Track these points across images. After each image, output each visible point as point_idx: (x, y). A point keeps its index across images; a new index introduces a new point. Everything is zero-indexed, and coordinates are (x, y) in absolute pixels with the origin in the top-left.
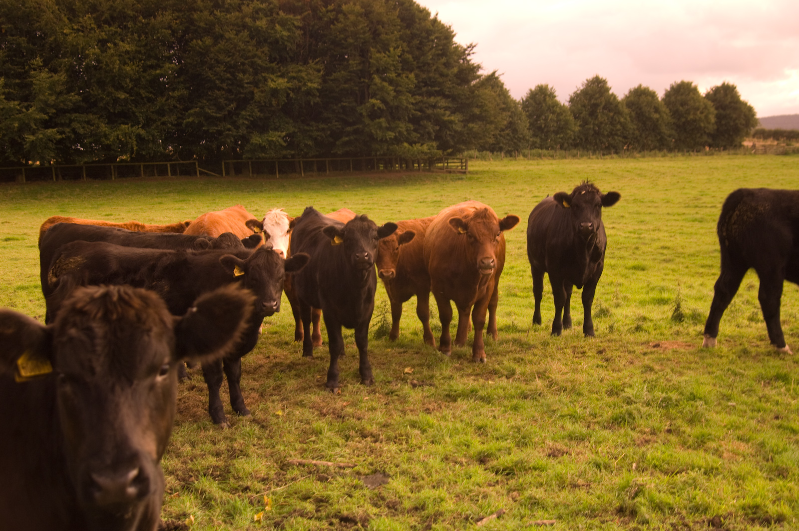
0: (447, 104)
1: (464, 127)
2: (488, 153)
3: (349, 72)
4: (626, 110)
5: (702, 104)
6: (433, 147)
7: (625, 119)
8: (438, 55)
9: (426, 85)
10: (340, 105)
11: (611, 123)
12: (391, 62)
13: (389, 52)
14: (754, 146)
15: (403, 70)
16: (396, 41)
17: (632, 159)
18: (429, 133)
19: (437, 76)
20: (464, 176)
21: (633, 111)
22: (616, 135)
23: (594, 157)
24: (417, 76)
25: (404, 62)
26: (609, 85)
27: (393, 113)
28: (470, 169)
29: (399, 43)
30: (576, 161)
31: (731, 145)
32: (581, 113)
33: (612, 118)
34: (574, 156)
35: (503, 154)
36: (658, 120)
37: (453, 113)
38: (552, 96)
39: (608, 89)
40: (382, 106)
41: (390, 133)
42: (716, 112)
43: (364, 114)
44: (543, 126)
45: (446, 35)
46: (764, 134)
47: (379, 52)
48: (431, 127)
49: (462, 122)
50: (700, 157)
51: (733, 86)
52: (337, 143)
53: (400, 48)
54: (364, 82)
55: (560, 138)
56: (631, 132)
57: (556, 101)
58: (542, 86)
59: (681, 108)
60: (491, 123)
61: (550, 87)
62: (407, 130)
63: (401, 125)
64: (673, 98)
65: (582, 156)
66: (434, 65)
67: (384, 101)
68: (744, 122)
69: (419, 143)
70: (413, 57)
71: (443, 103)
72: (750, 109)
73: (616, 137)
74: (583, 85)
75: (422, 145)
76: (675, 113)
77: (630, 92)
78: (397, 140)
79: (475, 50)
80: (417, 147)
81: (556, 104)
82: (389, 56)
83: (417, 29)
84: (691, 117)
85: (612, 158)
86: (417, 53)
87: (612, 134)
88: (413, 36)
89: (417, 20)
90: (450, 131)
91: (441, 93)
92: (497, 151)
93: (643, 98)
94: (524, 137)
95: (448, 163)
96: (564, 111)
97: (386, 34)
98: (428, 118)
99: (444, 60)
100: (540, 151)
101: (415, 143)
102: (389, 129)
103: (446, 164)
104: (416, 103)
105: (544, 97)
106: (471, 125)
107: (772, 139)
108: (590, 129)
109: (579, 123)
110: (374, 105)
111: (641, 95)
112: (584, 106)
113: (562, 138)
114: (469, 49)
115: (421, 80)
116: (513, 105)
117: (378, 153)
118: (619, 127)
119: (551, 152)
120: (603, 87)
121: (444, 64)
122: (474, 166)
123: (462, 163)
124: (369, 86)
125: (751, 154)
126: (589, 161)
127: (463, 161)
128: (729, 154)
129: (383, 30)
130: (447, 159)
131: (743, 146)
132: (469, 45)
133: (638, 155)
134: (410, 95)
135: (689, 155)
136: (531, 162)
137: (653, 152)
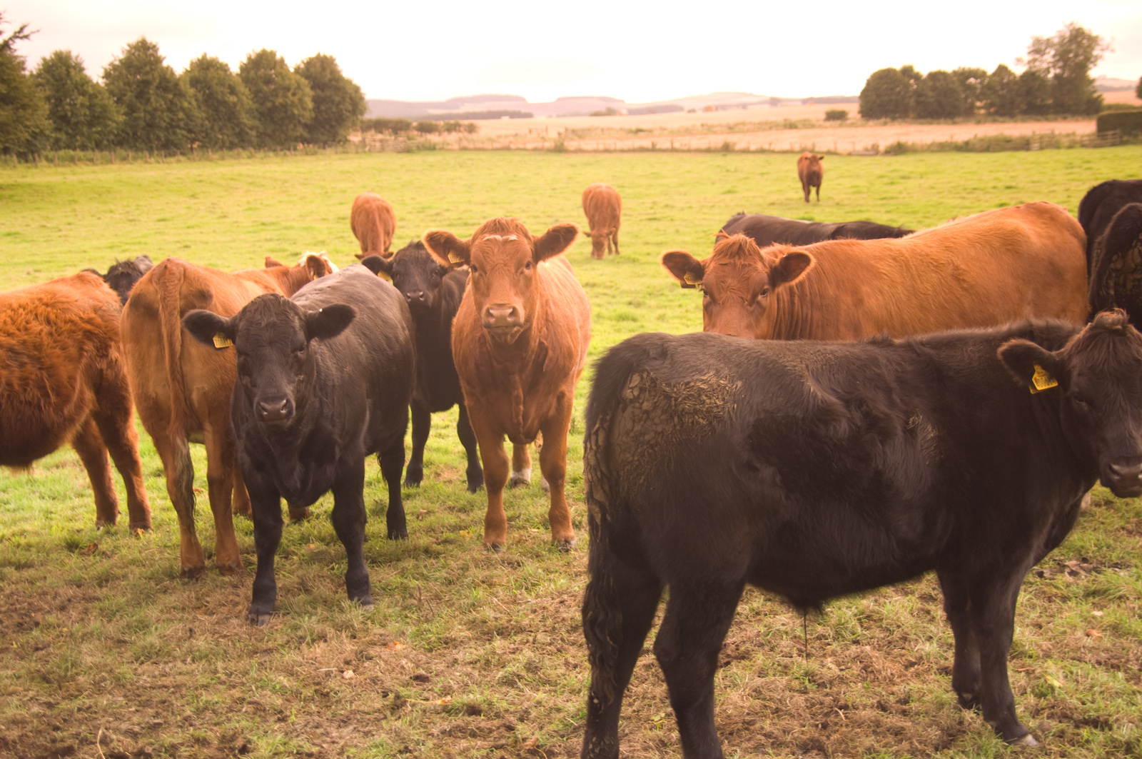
5: (293, 82)
11: (169, 110)
14: (364, 142)
23: (152, 160)
26: (161, 53)
31: (334, 141)
34: (124, 159)
35: (15, 158)
38: (78, 68)
42: (312, 93)
51: (331, 57)
55: (95, 132)
56: (199, 122)
58: (61, 53)
61: (74, 54)
64: (252, 73)
68: (350, 108)
72: (357, 89)
73: (178, 131)
74: (123, 53)
76: (256, 93)
77: (192, 64)
81: (86, 81)
84: (280, 100)
87: (172, 126)
92: (5, 154)
93: (211, 73)
96: (99, 92)
105: (67, 70)
108: (140, 118)
109: (123, 109)
111: (206, 70)
112: (128, 84)
113: (98, 133)
118: (181, 115)
120: (153, 56)
131: (349, 141)
133: (214, 156)
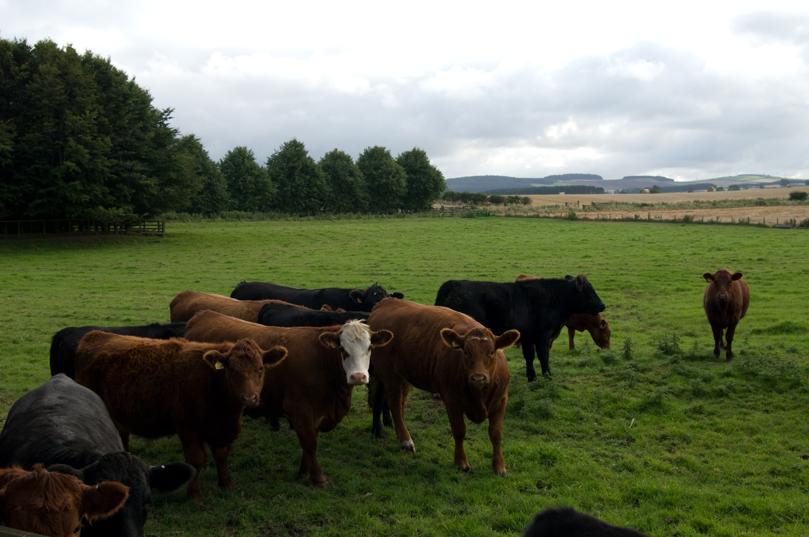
0: (143, 168)
1: (162, 190)
2: (186, 214)
3: (43, 134)
4: (322, 174)
5: (394, 168)
6: (129, 210)
7: (322, 182)
8: (135, 119)
9: (122, 148)
10: (32, 167)
11: (308, 186)
12: (87, 125)
13: (85, 114)
14: (443, 208)
15: (99, 132)
16: (92, 103)
17: (328, 221)
18: (125, 196)
19: (133, 140)
20: (160, 239)
21: (329, 174)
22: (313, 197)
23: (292, 218)
24: (113, 139)
25: (100, 125)
26: (306, 148)
27: (89, 175)
28: (167, 231)
29: (95, 106)
30: (274, 222)
31: (422, 208)
32: (280, 176)
33: (309, 181)
34: (272, 218)
35: (201, 216)
36: (352, 183)
37: (150, 176)
38: (250, 158)
39: (305, 153)
40: (77, 169)
41: (85, 196)
42: (407, 176)
43: (59, 176)
44: (242, 187)
45: (144, 98)
46: (453, 197)
47: (74, 114)
48: (127, 190)
49: (158, 185)
50: (392, 219)
51: (423, 151)
52: (29, 205)
53: (96, 112)
54: (58, 144)
55: (258, 200)
56: (327, 194)
57: (254, 163)
58: (241, 148)
59: (374, 172)
60: (188, 187)
61: (248, 149)
62: (103, 193)
63: (96, 188)
64: (367, 163)
65: (279, 218)
66: (130, 129)
67: (79, 164)
68: (433, 186)
69: (114, 206)
70: (109, 121)
71: (139, 167)
72: (439, 174)
73: (313, 199)
74: (281, 148)
75: (118, 208)
76: (369, 177)
77: (327, 155)
78: (93, 203)
79: (171, 115)
80: (113, 211)
81: (255, 166)
82: (84, 119)
83: (114, 93)
84: (384, 181)
85: (309, 220)
86: (113, 116)
87: (309, 196)
88: (110, 100)
89: (113, 84)
90: (146, 194)
91: (137, 157)
92: (196, 213)
93: (339, 162)
94: (222, 198)
95: (144, 225)
96: (262, 174)
97: (82, 96)
98: (124, 181)
99: (140, 124)
100: (238, 212)
101: (111, 206)
102: (83, 192)
103: (142, 227)
104: (112, 166)
105: (243, 159)
106: (167, 189)
107: (460, 202)
108: (288, 190)
109: (276, 186)
110: (68, 168)
111: (336, 159)
112: (282, 169)
113: (259, 200)
114: (166, 114)
115: (117, 143)
116: (211, 167)
117: (73, 216)
118: (315, 189)
119: (249, 214)
120: (300, 150)
121: (141, 128)
122: (171, 228)
123: (159, 225)
124: (63, 148)
125: (439, 216)
126: (286, 222)
127: (161, 224)
128: (419, 217)
129: (79, 92)
130: (144, 222)
131: (433, 208)
132: (165, 109)
133: (333, 217)
134: (106, 159)
135: (382, 217)
136: (229, 223)
137: (348, 214)
